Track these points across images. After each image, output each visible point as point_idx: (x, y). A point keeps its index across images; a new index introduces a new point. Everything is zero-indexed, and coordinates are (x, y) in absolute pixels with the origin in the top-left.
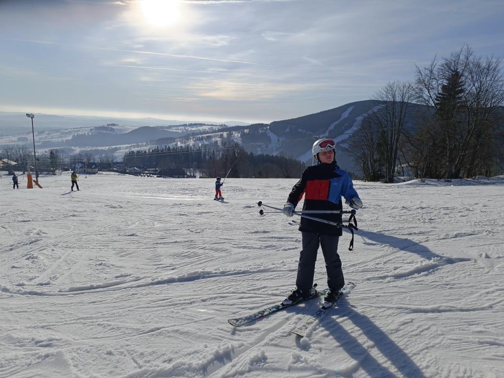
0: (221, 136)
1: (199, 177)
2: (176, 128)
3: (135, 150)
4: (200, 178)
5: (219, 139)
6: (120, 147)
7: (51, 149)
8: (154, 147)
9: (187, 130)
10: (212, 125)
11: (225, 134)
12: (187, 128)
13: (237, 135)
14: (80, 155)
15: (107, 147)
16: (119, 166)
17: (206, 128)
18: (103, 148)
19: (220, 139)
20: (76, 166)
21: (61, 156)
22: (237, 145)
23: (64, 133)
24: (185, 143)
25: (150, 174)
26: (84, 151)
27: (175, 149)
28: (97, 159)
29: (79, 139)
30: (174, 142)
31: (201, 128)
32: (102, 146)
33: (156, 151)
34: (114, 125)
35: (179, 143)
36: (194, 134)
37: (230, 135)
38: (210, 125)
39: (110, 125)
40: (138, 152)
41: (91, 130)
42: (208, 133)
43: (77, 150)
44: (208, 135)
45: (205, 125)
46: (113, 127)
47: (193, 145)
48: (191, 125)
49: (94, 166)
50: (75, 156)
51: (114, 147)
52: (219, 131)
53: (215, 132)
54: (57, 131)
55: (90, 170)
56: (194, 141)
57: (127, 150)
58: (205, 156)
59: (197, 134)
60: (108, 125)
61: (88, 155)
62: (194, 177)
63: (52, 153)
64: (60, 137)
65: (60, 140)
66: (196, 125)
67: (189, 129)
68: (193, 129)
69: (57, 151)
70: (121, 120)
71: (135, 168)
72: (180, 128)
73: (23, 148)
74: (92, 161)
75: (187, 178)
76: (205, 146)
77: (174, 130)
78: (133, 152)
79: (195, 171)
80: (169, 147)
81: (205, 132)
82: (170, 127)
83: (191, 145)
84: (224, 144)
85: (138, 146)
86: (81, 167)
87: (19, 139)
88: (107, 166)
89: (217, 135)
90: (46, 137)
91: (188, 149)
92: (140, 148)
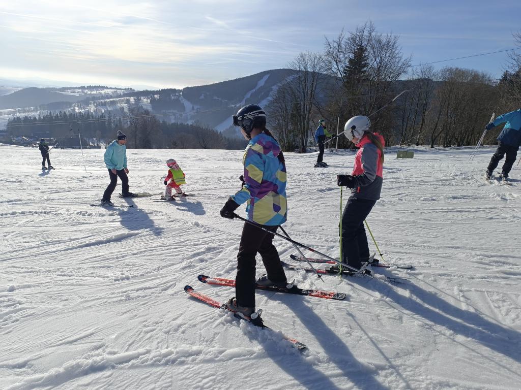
0: (128, 102)
1: (104, 147)
2: (72, 91)
3: (22, 115)
6: (1, 113)
8: (46, 112)
9: (86, 94)
10: (116, 88)
11: (132, 99)
12: (85, 91)
13: (145, 101)
17: (109, 91)
19: (126, 104)
22: (147, 112)
24: (84, 108)
27: (73, 116)
30: (71, 107)
31: (103, 92)
33: (48, 118)
35: (77, 109)
36: (94, 98)
37: (138, 100)
38: (113, 89)
40: (26, 119)
44: (111, 100)
45: (107, 88)
47: (94, 111)
48: (90, 88)
52: (125, 95)
53: (120, 96)
56: (96, 107)
57: (11, 117)
58: (110, 123)
59: (99, 98)
62: (99, 148)
66: (96, 88)
67: (89, 92)
68: (93, 93)
71: (24, 137)
72: (77, 91)
75: (90, 149)
76: (110, 112)
77: (69, 93)
78: (18, 118)
79: (99, 141)
80: (65, 113)
81: (108, 96)
82: (64, 89)
83: (92, 111)
84: (131, 110)
85: (24, 111)
89: (123, 101)
91: (88, 114)
92: (27, 114)
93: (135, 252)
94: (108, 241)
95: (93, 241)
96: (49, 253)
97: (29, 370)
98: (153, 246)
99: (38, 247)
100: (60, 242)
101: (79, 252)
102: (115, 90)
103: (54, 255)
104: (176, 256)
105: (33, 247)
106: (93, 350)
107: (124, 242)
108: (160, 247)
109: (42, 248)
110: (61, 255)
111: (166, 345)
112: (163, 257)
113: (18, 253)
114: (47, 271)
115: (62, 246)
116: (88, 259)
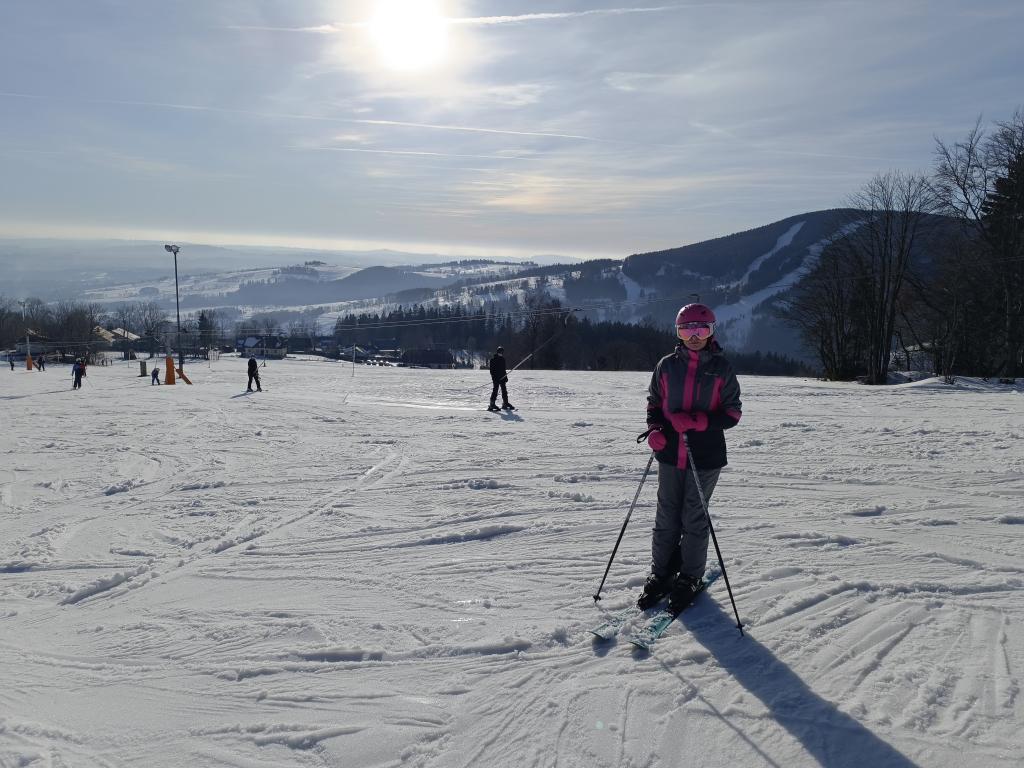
0: (525, 285)
1: (479, 366)
2: (436, 269)
3: (357, 312)
4: (482, 368)
5: (520, 292)
6: (328, 308)
7: (200, 310)
8: (393, 307)
9: (457, 274)
10: (506, 263)
11: (532, 281)
12: (457, 270)
13: (555, 283)
14: (254, 322)
15: (304, 308)
16: (325, 344)
17: (495, 269)
18: (297, 309)
19: (522, 291)
20: (247, 344)
21: (219, 322)
22: (556, 303)
23: (224, 280)
24: (452, 299)
25: (385, 359)
26: (260, 314)
27: (434, 313)
28: (286, 328)
29: (252, 292)
30: (432, 296)
31: (484, 270)
32: (295, 305)
33: (397, 316)
34: (317, 263)
35: (441, 299)
36: (470, 281)
37: (542, 283)
38: (502, 263)
39: (310, 264)
40: (364, 318)
41: (275, 273)
42: (498, 278)
43: (248, 313)
44: (497, 283)
45: (492, 263)
46: (316, 268)
47: (469, 304)
48: (466, 264)
49: (278, 345)
50: (244, 324)
51: (316, 306)
52: (521, 274)
53: (513, 276)
54: (211, 275)
55: (271, 351)
56: (471, 296)
57: (342, 314)
58: (491, 323)
59: (478, 281)
60: (306, 264)
61: (270, 322)
62: (471, 366)
63: (202, 318)
64: (216, 287)
65: (216, 293)
66: (475, 263)
67: (462, 272)
68: (468, 271)
69: (212, 314)
70: (330, 254)
71: (357, 348)
72: (443, 269)
73: (152, 307)
74: (275, 334)
75: (455, 368)
76: (492, 305)
77: (431, 273)
78: (352, 317)
79: (471, 354)
80: (422, 308)
81: (492, 278)
82: (424, 267)
83: (464, 304)
84: (530, 301)
85: (362, 305)
86: (256, 346)
87: (144, 292)
88: (303, 343)
89: (517, 283)
90: (191, 288)
91: (458, 310)
92: (365, 309)
93: (513, 563)
94: (469, 538)
95: (444, 535)
96: (371, 549)
97: (317, 757)
98: (545, 556)
99: (357, 537)
100: (391, 531)
101: (420, 552)
102: (505, 266)
103: (381, 553)
104: (587, 580)
105: (350, 537)
106: (423, 740)
107: (495, 542)
108: (559, 558)
109: (361, 540)
110: (392, 555)
111: (554, 758)
112: (561, 580)
113: (327, 544)
114: (366, 581)
115: (394, 539)
116: (432, 567)
